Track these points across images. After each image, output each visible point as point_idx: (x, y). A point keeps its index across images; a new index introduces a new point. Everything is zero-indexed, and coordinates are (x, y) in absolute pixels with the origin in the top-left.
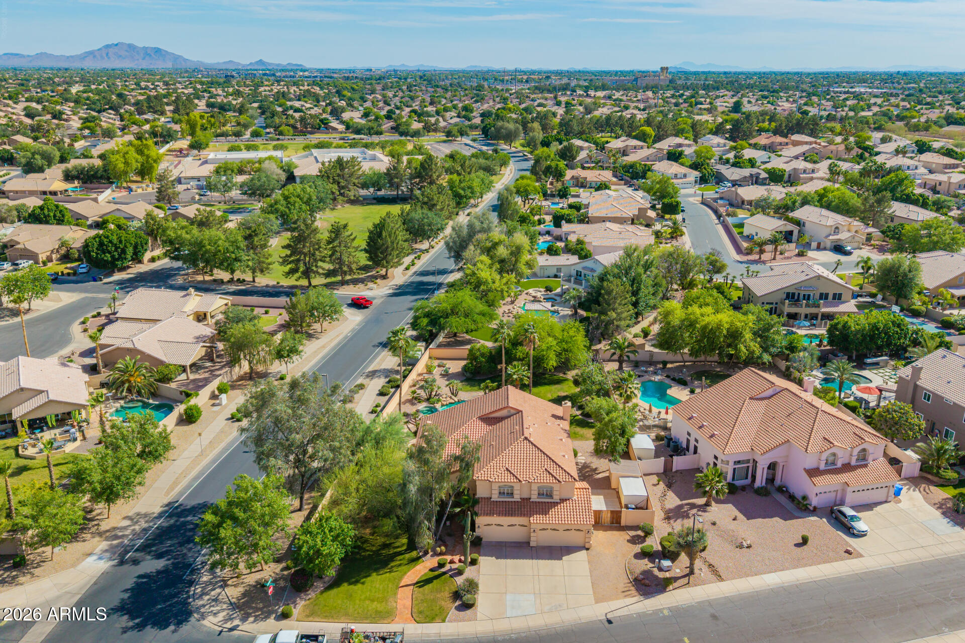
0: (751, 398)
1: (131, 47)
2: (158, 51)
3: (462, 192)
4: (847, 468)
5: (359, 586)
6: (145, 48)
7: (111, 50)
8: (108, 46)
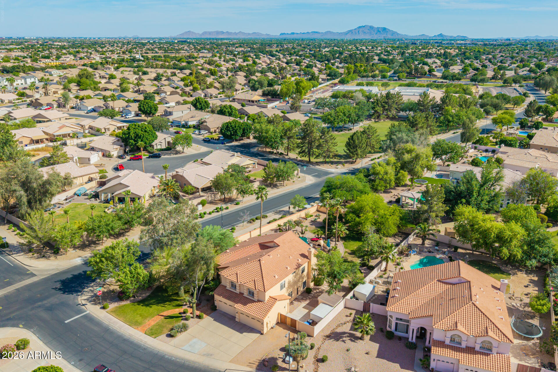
0: (439, 281)
1: (371, 27)
2: (384, 29)
3: (451, 119)
4: (470, 350)
5: (148, 308)
6: (378, 28)
7: (361, 29)
8: (360, 27)
